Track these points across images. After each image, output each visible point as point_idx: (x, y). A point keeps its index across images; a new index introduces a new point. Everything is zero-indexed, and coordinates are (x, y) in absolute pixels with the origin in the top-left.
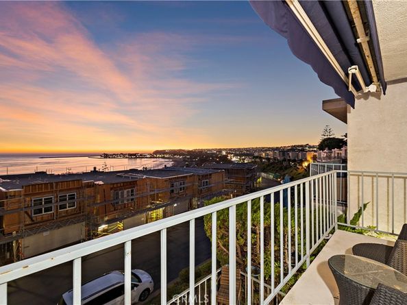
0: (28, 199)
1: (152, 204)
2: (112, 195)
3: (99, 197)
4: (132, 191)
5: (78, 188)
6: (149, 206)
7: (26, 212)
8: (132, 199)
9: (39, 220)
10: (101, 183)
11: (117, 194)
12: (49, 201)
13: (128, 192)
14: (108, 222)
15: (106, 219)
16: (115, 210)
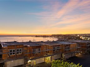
0: (8, 50)
1: (46, 54)
2: (32, 50)
3: (28, 51)
4: (39, 49)
5: (22, 47)
6: (45, 55)
7: (8, 54)
8: (39, 52)
9: (11, 56)
10: (29, 46)
11: (34, 50)
12: (14, 51)
13: (38, 50)
14: (31, 60)
15: (31, 58)
16: (33, 56)
